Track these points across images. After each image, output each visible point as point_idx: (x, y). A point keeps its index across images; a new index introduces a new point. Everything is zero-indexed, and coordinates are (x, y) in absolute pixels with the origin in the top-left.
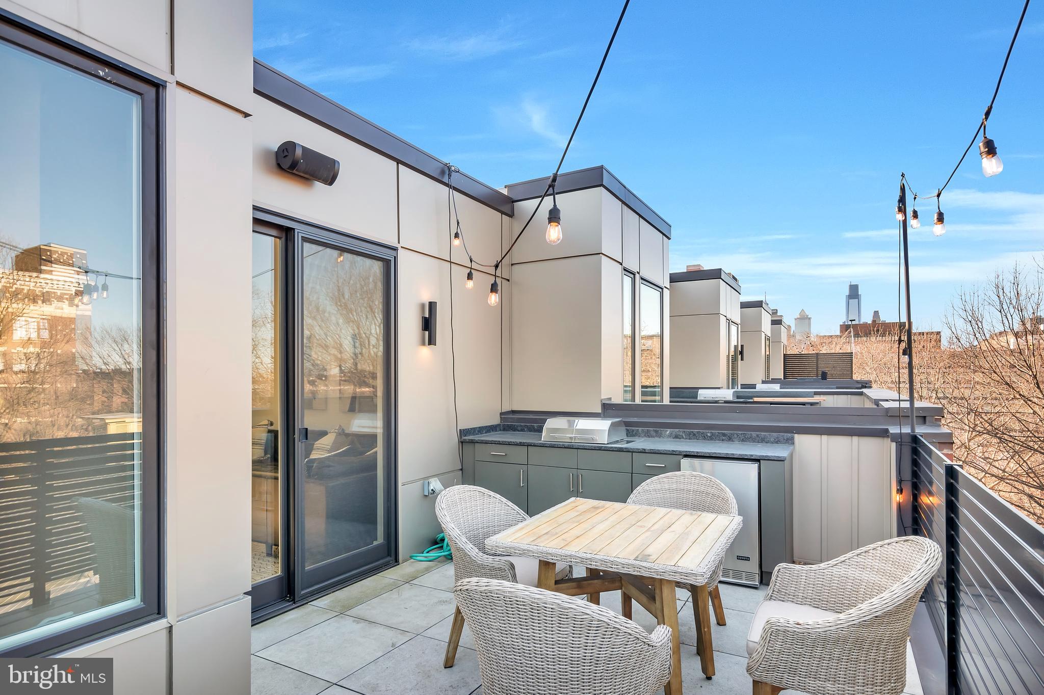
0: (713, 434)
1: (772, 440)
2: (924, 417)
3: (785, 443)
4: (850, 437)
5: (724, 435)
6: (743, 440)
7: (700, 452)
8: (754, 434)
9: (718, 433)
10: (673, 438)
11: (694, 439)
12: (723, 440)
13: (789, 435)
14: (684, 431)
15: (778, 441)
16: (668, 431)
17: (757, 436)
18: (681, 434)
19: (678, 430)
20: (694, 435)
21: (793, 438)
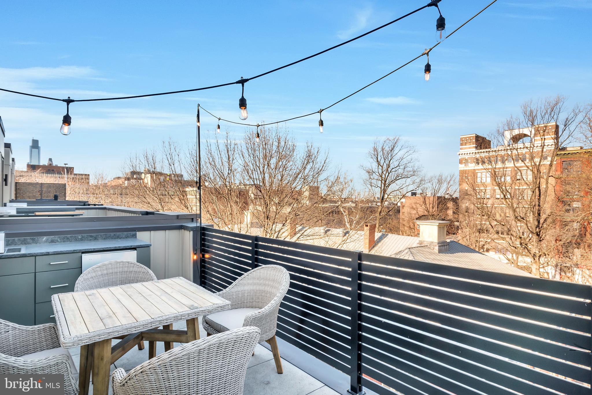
0: (82, 237)
1: (124, 236)
2: (193, 219)
3: (132, 238)
4: (164, 231)
5: (91, 236)
6: (105, 239)
7: (96, 248)
8: (112, 234)
9: (87, 235)
10: (49, 243)
11: (68, 241)
12: (90, 240)
13: (134, 233)
14: (59, 237)
15: (127, 237)
16: (45, 238)
17: (114, 235)
18: (56, 239)
19: (54, 236)
20: (68, 238)
21: (136, 234)
